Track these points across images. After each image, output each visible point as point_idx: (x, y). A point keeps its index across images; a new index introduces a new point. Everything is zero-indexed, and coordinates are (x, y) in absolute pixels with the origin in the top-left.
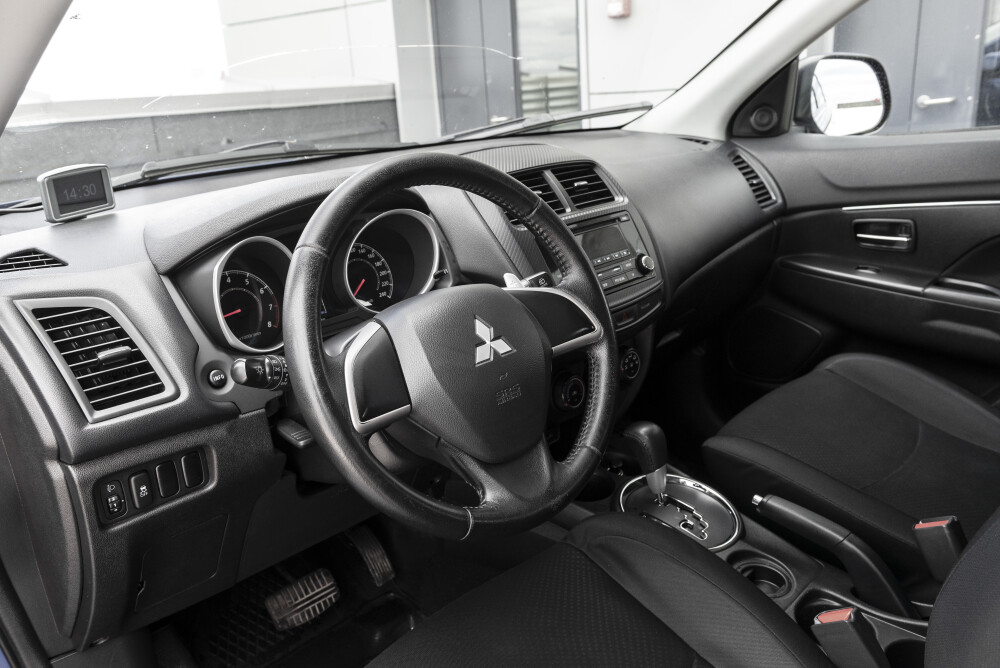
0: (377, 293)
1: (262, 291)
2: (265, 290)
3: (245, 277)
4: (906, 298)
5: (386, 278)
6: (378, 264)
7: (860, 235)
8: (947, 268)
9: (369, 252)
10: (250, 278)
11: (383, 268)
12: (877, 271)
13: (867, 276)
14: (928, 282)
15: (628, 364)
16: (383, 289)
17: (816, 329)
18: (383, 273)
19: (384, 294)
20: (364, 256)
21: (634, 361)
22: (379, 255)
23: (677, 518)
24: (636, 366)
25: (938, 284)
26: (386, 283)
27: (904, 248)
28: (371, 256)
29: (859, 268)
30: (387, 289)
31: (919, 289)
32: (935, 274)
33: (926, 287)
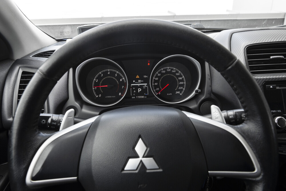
0: (175, 91)
1: (121, 80)
2: (123, 80)
3: (116, 73)
5: (182, 85)
6: (180, 78)
9: (177, 72)
10: (118, 74)
11: (182, 80)
16: (178, 90)
18: (181, 83)
19: (178, 92)
20: (174, 74)
22: (182, 74)
26: (181, 88)
28: (177, 74)
30: (181, 91)
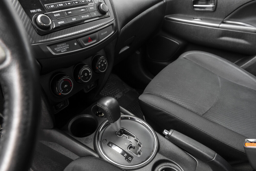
4: (213, 29)
7: (194, 6)
8: (226, 17)
12: (201, 19)
13: (197, 21)
14: (220, 22)
15: (101, 65)
17: (177, 42)
21: (104, 63)
23: (126, 144)
24: (105, 65)
25: (223, 23)
27: (211, 9)
29: (194, 19)
31: (217, 25)
32: (221, 20)
33: (220, 24)
